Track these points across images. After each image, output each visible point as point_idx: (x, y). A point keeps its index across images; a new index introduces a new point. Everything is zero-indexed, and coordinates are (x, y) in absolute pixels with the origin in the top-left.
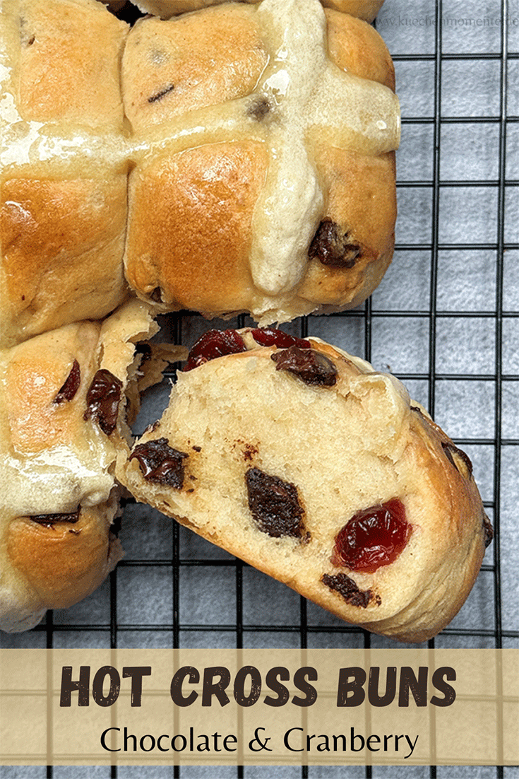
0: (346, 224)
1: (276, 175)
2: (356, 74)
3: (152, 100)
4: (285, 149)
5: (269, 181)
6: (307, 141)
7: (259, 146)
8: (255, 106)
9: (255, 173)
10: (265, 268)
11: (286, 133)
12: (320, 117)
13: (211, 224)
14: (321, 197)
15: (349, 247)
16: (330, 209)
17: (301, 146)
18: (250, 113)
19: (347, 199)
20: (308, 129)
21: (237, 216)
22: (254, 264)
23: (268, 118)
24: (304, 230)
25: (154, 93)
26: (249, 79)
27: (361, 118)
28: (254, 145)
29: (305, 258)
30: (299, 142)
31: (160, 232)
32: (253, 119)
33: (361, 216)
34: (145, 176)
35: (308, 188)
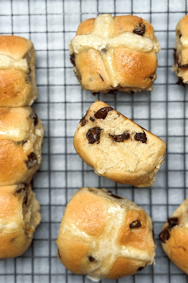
0: (134, 27)
1: (122, 45)
2: (93, 26)
3: (103, 80)
4: (115, 43)
5: (124, 46)
6: (112, 38)
7: (114, 50)
8: (104, 52)
9: (122, 50)
10: (147, 47)
11: (111, 43)
12: (106, 34)
13: (136, 62)
14: (128, 33)
15: (140, 26)
16: (130, 31)
17: (114, 39)
18: (106, 53)
19: (127, 27)
20: (109, 38)
21: (133, 55)
22: (146, 51)
23: (107, 49)
24: (137, 37)
25: (101, 80)
26: (97, 54)
27: (105, 24)
28: (114, 51)
29: (143, 37)
30: (113, 40)
31: (137, 77)
32: (107, 52)
33: (131, 23)
34: (123, 81)
35: (126, 36)
